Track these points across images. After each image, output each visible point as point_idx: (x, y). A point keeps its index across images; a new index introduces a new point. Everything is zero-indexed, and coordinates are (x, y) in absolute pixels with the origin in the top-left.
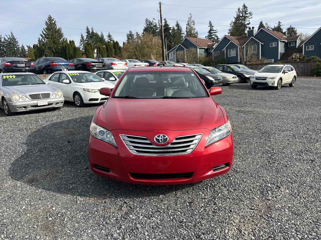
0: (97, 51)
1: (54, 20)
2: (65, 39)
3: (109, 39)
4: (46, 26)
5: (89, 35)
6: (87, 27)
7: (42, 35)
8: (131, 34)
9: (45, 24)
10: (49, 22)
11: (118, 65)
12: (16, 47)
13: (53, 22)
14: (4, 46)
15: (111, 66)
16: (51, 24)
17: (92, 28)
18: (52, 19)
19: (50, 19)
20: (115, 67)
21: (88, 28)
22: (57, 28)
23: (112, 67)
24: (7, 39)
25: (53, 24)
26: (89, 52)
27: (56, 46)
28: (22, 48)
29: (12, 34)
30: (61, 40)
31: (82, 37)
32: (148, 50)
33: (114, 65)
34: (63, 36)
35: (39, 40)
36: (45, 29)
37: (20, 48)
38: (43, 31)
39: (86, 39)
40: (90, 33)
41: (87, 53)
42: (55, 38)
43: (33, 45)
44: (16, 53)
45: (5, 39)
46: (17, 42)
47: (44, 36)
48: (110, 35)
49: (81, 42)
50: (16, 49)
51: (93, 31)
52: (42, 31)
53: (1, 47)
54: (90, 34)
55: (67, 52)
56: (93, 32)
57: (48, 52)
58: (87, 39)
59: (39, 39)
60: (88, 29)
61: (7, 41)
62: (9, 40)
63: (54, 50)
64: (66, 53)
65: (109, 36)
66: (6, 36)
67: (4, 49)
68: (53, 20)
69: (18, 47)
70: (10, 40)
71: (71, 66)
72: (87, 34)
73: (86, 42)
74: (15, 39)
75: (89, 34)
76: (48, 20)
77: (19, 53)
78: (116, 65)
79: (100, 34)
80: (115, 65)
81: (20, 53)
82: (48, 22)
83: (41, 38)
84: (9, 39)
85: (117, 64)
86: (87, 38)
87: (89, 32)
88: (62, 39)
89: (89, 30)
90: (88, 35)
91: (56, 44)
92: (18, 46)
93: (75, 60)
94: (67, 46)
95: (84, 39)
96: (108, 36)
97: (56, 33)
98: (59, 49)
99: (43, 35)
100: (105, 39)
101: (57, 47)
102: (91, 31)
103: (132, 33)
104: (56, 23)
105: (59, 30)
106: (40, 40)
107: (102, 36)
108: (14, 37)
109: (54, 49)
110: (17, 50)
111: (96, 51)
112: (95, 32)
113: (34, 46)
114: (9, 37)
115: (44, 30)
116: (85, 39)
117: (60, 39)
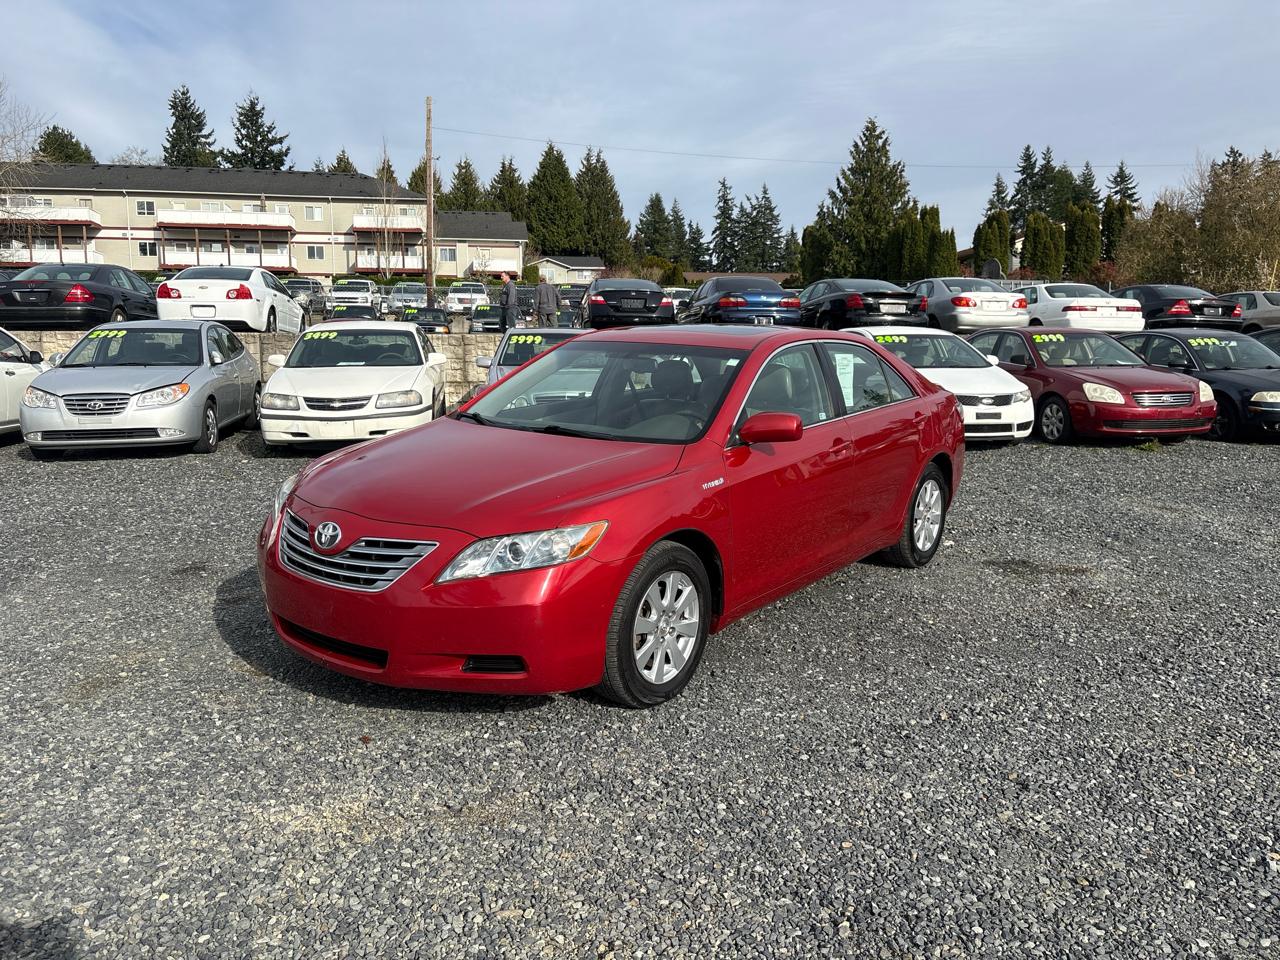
0: (1024, 243)
1: (884, 137)
2: (911, 204)
3: (1116, 193)
4: (853, 162)
5: (1031, 179)
6: (1028, 149)
7: (834, 193)
8: (1235, 161)
9: (852, 152)
10: (866, 143)
11: (981, 308)
12: (771, 237)
13: (881, 142)
14: (736, 233)
15: (954, 309)
16: (870, 150)
17: (1048, 149)
18: (877, 133)
19: (871, 132)
20: (968, 313)
21: (1031, 150)
22: (891, 163)
23: (954, 313)
24: (749, 210)
25: (878, 151)
26: (990, 250)
27: (872, 231)
28: (787, 241)
29: (765, 192)
30: (895, 207)
31: (1000, 189)
32: (1245, 235)
33: (964, 305)
34: (906, 192)
35: (821, 210)
36: (849, 170)
37: (782, 240)
38: (840, 178)
39: (1013, 197)
40: (1036, 170)
41: (982, 253)
42: (875, 200)
43: (805, 230)
44: (766, 258)
45: (742, 209)
46: (775, 219)
47: (840, 195)
48: (1127, 172)
49: (990, 209)
50: (768, 243)
51: (1049, 162)
52: (838, 179)
53: (728, 235)
54: (1037, 174)
55: (906, 253)
56: (1047, 167)
57: (841, 253)
58: (1019, 196)
59: (821, 207)
60: (1027, 157)
61: (748, 215)
62: (755, 213)
63: (863, 246)
64: (901, 257)
65: (1121, 178)
66: (749, 199)
67: (736, 243)
68: (879, 137)
69: (776, 235)
70: (758, 213)
71: (790, 309)
72: (1020, 177)
73: (1012, 207)
74: (772, 210)
75: (1031, 176)
76: (864, 139)
77: (776, 257)
78: (975, 305)
79: (1077, 173)
80: (968, 305)
81: (779, 255)
82: (860, 144)
83: (828, 202)
84: (755, 209)
85: (978, 304)
86: (1018, 191)
87: (1033, 169)
88: (900, 204)
89: (1033, 160)
90: (1023, 181)
91: (875, 222)
92: (779, 230)
93: (821, 285)
94: (908, 229)
95: (1003, 198)
96: (1115, 178)
97: (881, 181)
98: (881, 241)
99: (837, 191)
100: (1096, 191)
101: (878, 232)
102: (1040, 162)
103: (1240, 160)
104: (888, 148)
105: (897, 171)
106: (825, 210)
107: (1088, 179)
108: (770, 202)
109: (864, 241)
110: (771, 247)
111: (1019, 245)
112: (1057, 164)
113: (807, 233)
114: (754, 202)
115: (844, 173)
116: (1009, 198)
117: (895, 202)
